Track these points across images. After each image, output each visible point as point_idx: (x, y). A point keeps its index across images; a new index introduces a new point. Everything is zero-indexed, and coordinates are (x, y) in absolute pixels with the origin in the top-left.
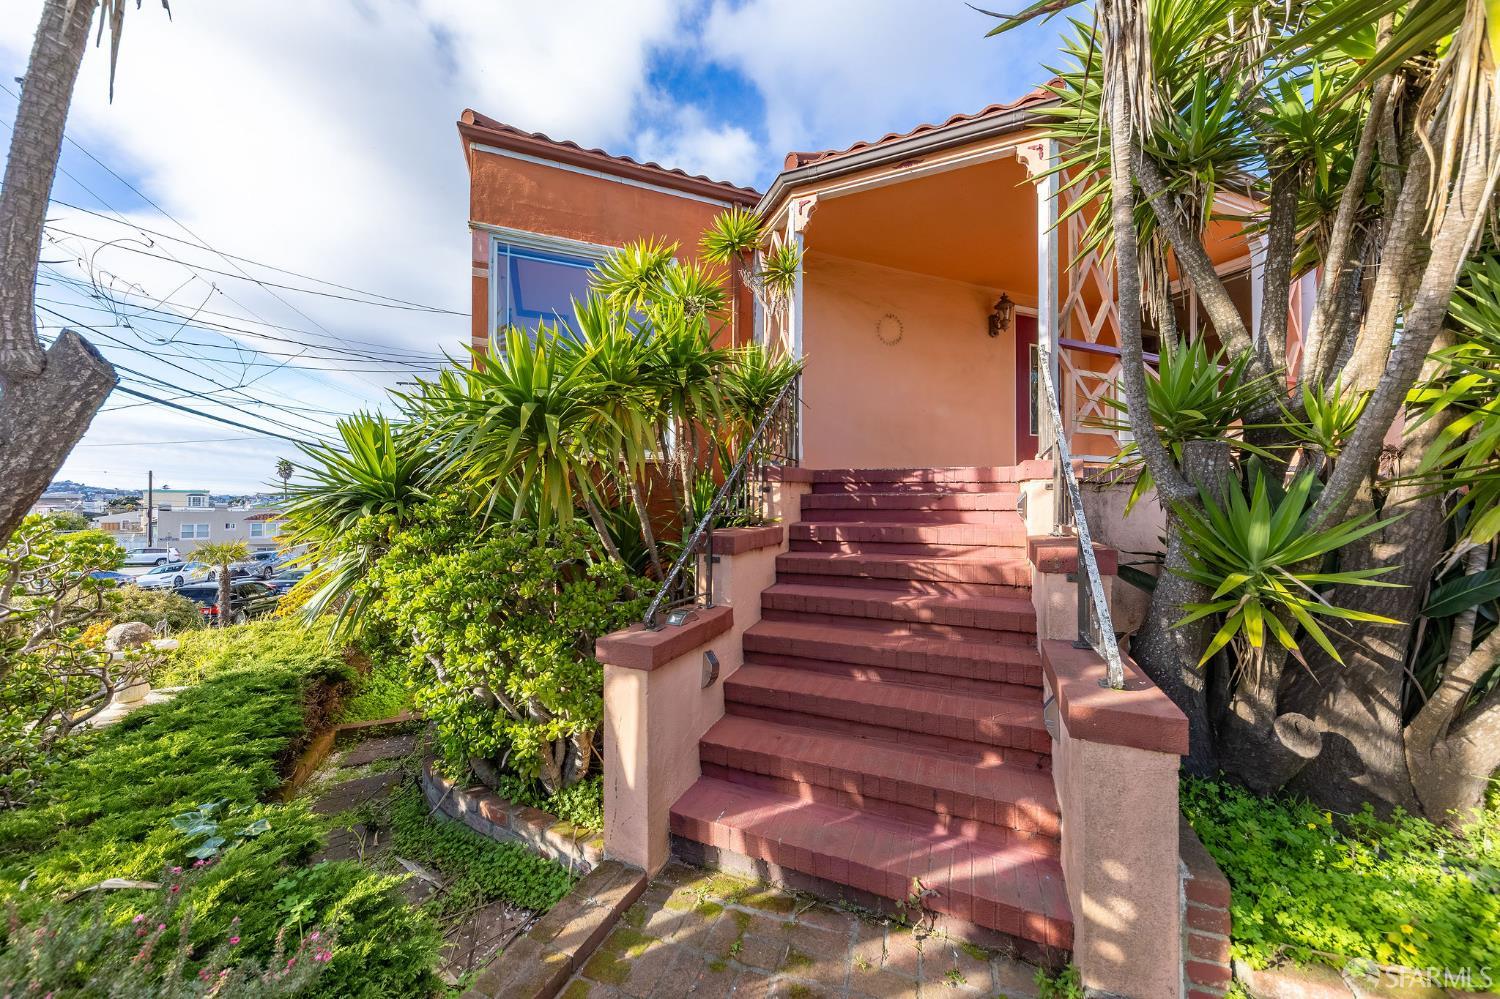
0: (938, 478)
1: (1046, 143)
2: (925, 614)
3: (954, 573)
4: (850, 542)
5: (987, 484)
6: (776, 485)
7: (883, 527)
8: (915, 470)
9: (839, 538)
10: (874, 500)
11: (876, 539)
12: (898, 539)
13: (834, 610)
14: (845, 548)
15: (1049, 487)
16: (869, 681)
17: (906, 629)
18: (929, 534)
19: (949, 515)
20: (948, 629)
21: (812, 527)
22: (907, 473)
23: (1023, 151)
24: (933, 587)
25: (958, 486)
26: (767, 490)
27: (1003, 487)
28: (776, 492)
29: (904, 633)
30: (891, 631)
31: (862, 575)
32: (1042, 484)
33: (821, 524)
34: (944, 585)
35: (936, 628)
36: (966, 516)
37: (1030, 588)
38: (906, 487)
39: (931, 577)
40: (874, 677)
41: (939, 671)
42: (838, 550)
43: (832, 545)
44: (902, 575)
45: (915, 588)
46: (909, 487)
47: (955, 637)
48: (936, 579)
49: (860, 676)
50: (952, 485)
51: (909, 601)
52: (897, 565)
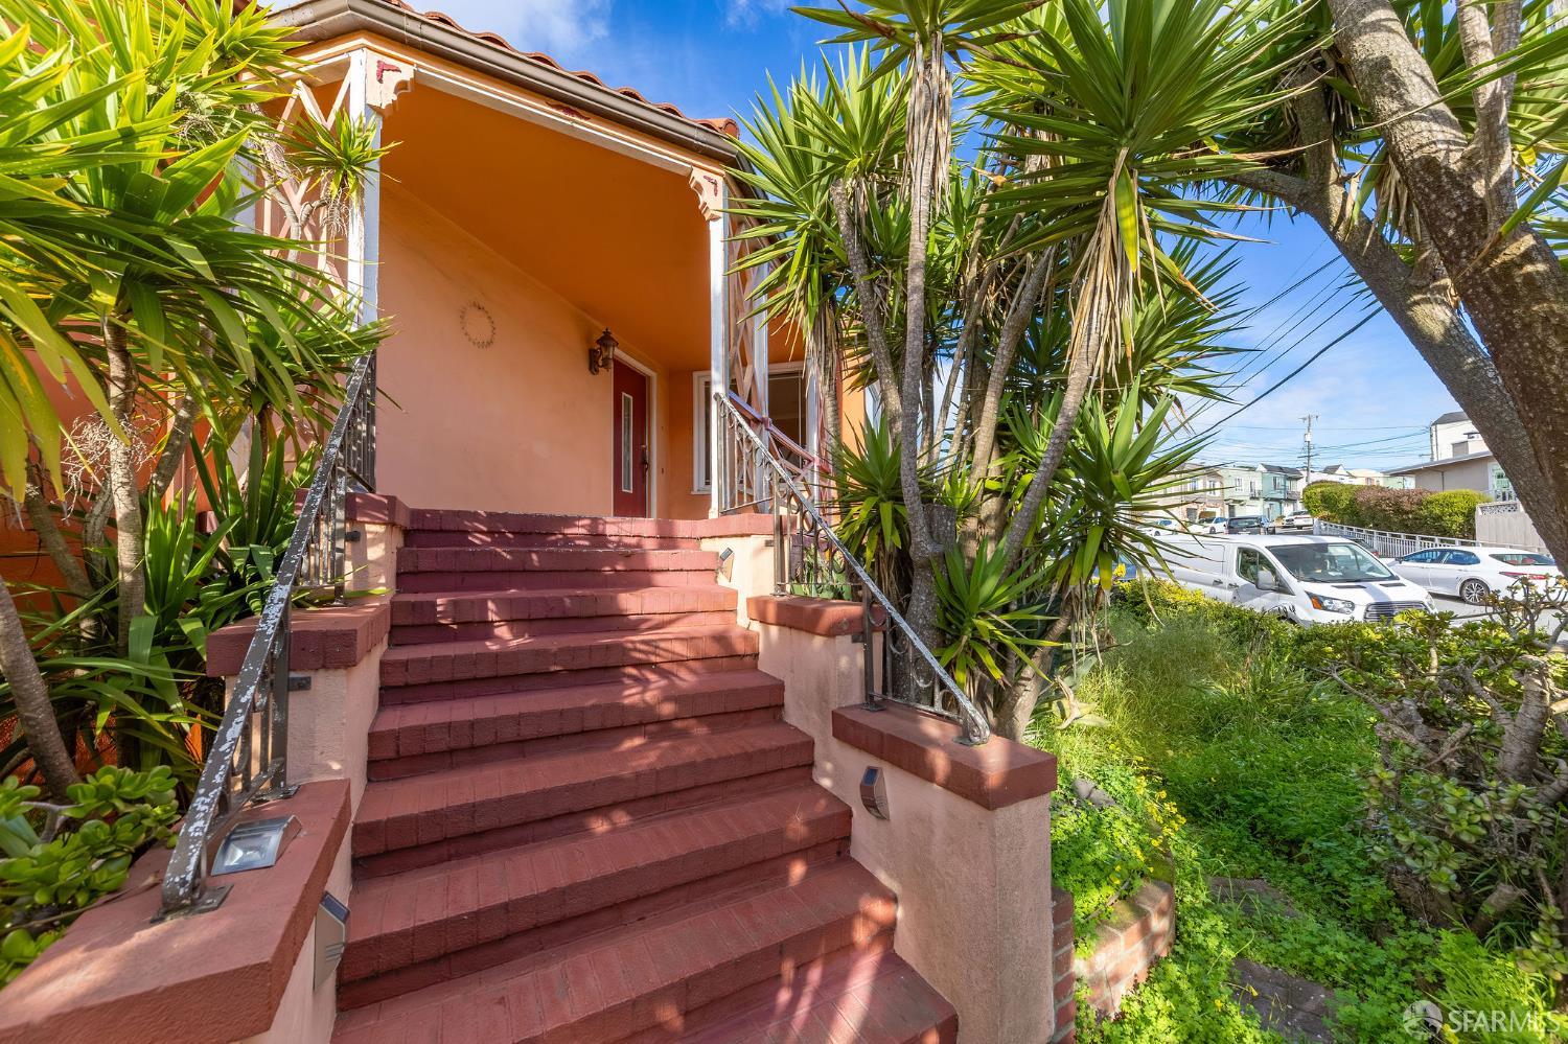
0: (610, 530)
1: (720, 180)
2: (667, 709)
3: (680, 649)
4: (510, 621)
5: (667, 540)
6: (373, 529)
7: (567, 597)
8: (580, 518)
9: (492, 616)
10: (534, 557)
11: (556, 614)
12: (590, 612)
13: (528, 731)
14: (503, 631)
15: (768, 544)
16: (614, 830)
17: (639, 735)
18: (631, 603)
19: (639, 576)
20: (692, 722)
21: (439, 601)
22: (569, 521)
23: (698, 175)
24: (654, 671)
25: (633, 541)
26: (354, 537)
27: (683, 544)
28: (374, 542)
29: (638, 741)
30: (619, 742)
31: (553, 668)
32: (761, 540)
33: (452, 597)
34: (665, 666)
35: (679, 724)
36: (659, 578)
37: (757, 655)
38: (567, 540)
39: (653, 659)
40: (622, 818)
41: (712, 779)
42: (490, 636)
43: (484, 629)
44: (611, 662)
45: (630, 676)
46: (572, 540)
47: (701, 730)
48: (658, 660)
49: (600, 826)
50: (627, 540)
51: (632, 696)
52: (608, 647)
